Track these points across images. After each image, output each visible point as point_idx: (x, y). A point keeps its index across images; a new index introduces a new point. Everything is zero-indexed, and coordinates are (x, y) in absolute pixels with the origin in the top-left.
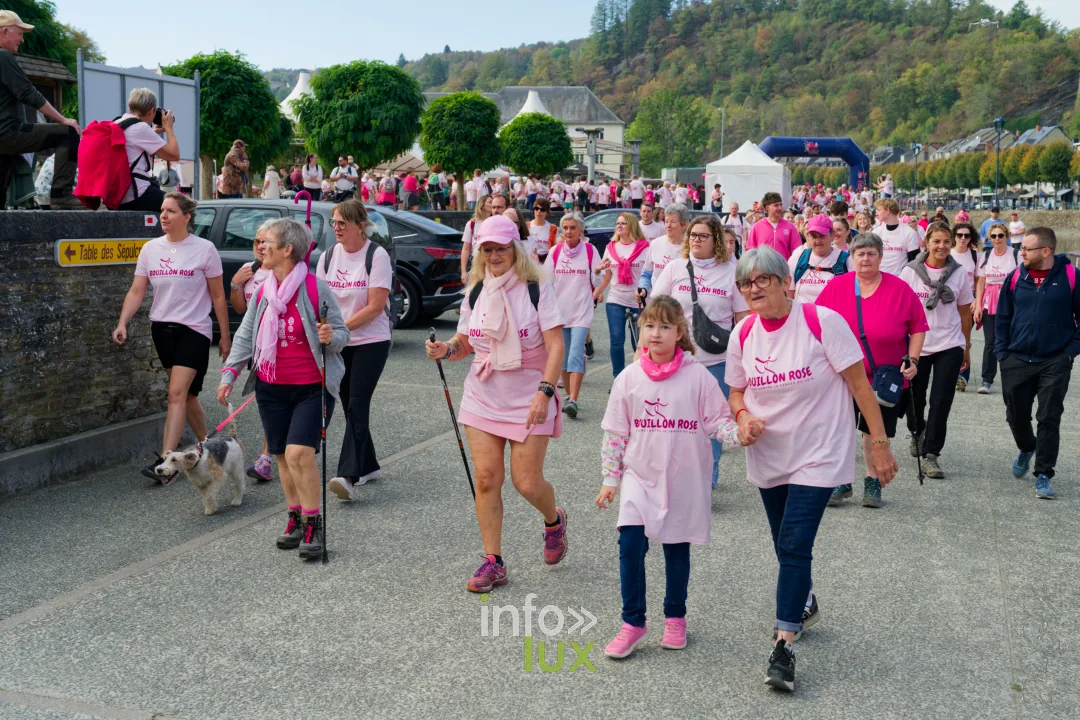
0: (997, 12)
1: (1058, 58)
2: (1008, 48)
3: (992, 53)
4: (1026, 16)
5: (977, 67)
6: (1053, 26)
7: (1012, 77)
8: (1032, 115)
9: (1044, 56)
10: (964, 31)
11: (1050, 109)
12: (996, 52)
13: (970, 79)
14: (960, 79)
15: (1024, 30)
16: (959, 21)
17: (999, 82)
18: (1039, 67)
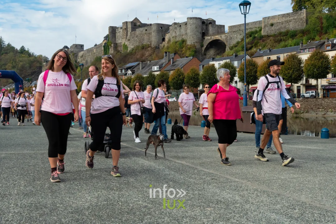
0: (16, 49)
1: (35, 63)
2: (21, 59)
3: (16, 60)
4: (25, 50)
5: (12, 64)
6: (32, 54)
7: (23, 67)
8: (30, 78)
9: (31, 62)
10: (7, 53)
11: (34, 77)
12: (17, 60)
13: (10, 67)
14: (7, 67)
15: (24, 54)
16: (4, 50)
17: (19, 68)
18: (30, 65)
